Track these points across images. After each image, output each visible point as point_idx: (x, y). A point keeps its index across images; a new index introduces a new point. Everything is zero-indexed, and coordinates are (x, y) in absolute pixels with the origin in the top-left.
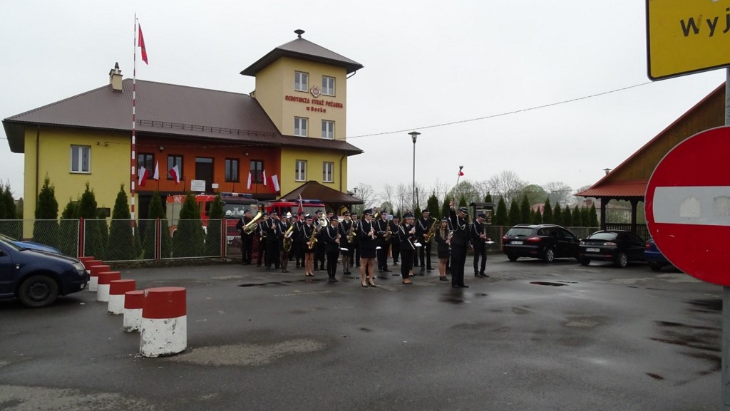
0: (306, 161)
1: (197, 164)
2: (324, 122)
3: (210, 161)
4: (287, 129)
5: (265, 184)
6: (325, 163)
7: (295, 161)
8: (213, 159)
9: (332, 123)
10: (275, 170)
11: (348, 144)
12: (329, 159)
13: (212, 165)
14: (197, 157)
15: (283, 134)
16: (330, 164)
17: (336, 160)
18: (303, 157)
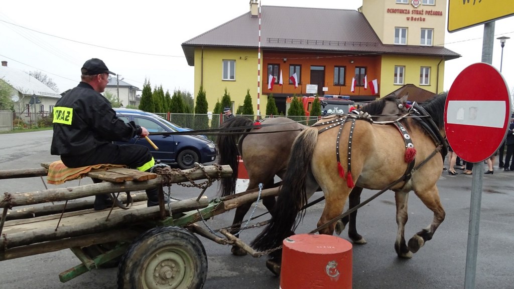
0: (405, 66)
1: (312, 71)
2: (423, 30)
3: (322, 68)
4: (388, 38)
5: (366, 87)
6: (422, 68)
7: (394, 67)
8: (325, 67)
9: (430, 31)
10: (376, 75)
11: (446, 49)
12: (426, 63)
13: (323, 72)
14: (311, 66)
15: (383, 43)
16: (427, 68)
17: (433, 65)
18: (401, 62)
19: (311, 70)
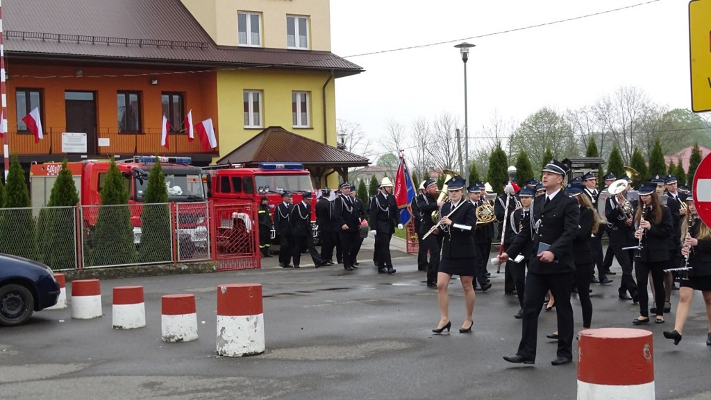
0: (262, 91)
1: (69, 103)
2: (290, 19)
3: (89, 96)
4: (225, 34)
5: (192, 135)
6: (294, 93)
7: (242, 92)
8: (95, 93)
9: (304, 20)
10: (208, 108)
11: (334, 56)
12: (302, 85)
13: (93, 105)
14: (66, 91)
15: (218, 44)
16: (304, 95)
17: (314, 86)
18: (255, 83)
19: (67, 101)
